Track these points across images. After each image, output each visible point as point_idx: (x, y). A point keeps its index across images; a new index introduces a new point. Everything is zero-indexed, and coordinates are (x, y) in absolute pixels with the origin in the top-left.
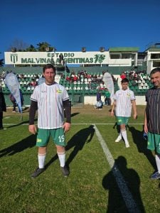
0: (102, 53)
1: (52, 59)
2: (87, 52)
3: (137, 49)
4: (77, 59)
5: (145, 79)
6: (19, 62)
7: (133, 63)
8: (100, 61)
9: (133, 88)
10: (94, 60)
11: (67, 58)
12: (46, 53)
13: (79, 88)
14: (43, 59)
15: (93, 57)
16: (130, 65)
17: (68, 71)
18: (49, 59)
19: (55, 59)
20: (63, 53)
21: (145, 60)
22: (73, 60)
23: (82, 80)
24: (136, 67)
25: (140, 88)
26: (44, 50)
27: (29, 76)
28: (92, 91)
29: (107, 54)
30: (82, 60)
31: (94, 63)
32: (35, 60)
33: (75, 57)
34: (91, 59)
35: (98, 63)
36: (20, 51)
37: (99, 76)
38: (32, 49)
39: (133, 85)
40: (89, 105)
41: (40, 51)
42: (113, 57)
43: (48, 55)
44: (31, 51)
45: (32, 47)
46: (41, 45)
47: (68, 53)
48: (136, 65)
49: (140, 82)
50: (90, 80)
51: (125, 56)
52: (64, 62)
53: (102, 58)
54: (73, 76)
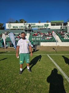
0: (48, 23)
1: (26, 26)
2: (41, 23)
3: (63, 21)
4: (37, 26)
5: (66, 35)
6: (12, 28)
7: (61, 28)
8: (47, 27)
9: (61, 39)
10: (44, 26)
11: (32, 26)
12: (23, 24)
13: (38, 39)
14: (22, 26)
15: (44, 25)
16: (60, 29)
17: (33, 31)
18: (24, 26)
19: (27, 26)
20: (31, 24)
21: (66, 26)
22: (35, 27)
23: (39, 35)
24: (62, 30)
25: (65, 39)
26: (22, 22)
27: (16, 34)
28: (43, 40)
29: (50, 24)
30: (39, 27)
31: (44, 28)
32: (18, 27)
33: (36, 25)
34: (43, 26)
35: (46, 28)
36: (12, 23)
37: (46, 33)
38: (17, 22)
39: (61, 37)
40: (42, 46)
41: (20, 23)
42: (52, 25)
43: (24, 25)
44: (16, 23)
45: (17, 21)
46: (21, 20)
47: (32, 23)
48: (63, 28)
49: (64, 36)
50: (42, 35)
51: (58, 24)
52: (31, 28)
53: (48, 25)
54: (35, 33)
